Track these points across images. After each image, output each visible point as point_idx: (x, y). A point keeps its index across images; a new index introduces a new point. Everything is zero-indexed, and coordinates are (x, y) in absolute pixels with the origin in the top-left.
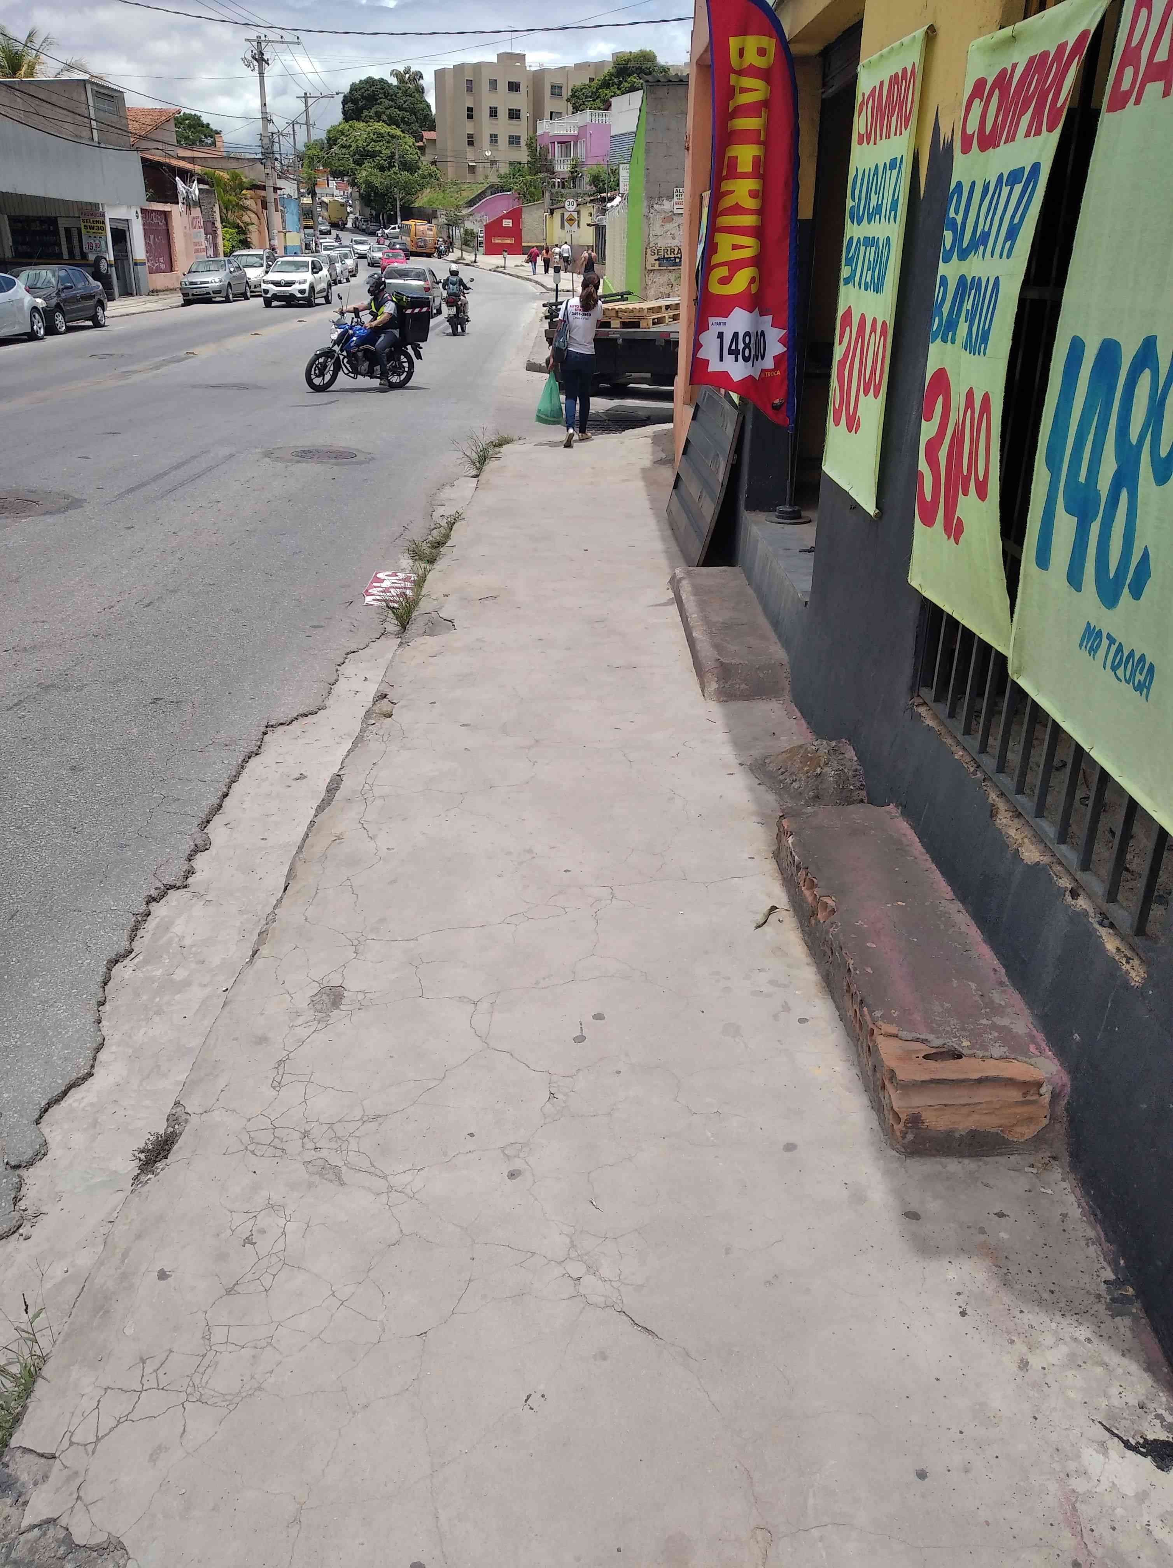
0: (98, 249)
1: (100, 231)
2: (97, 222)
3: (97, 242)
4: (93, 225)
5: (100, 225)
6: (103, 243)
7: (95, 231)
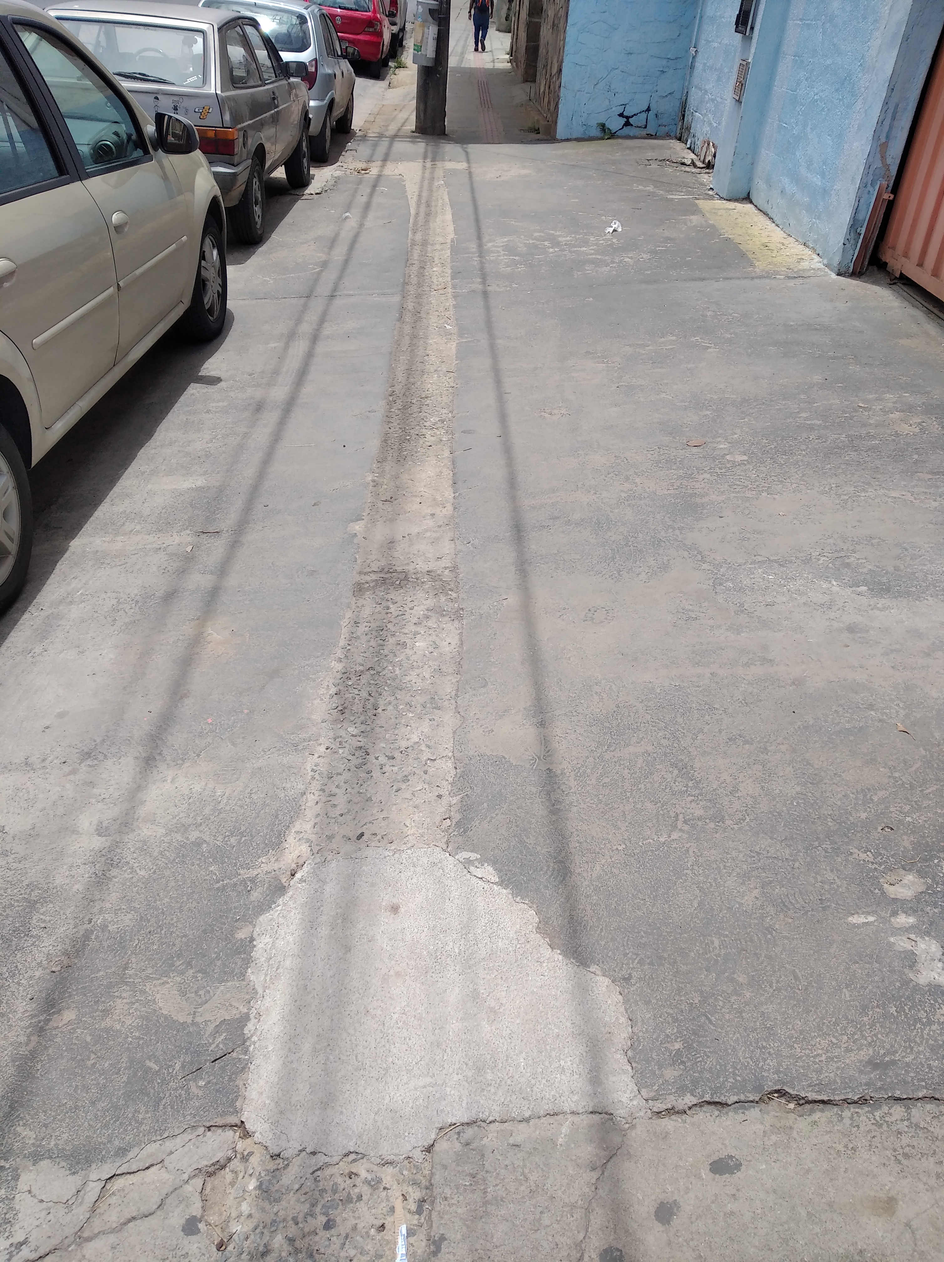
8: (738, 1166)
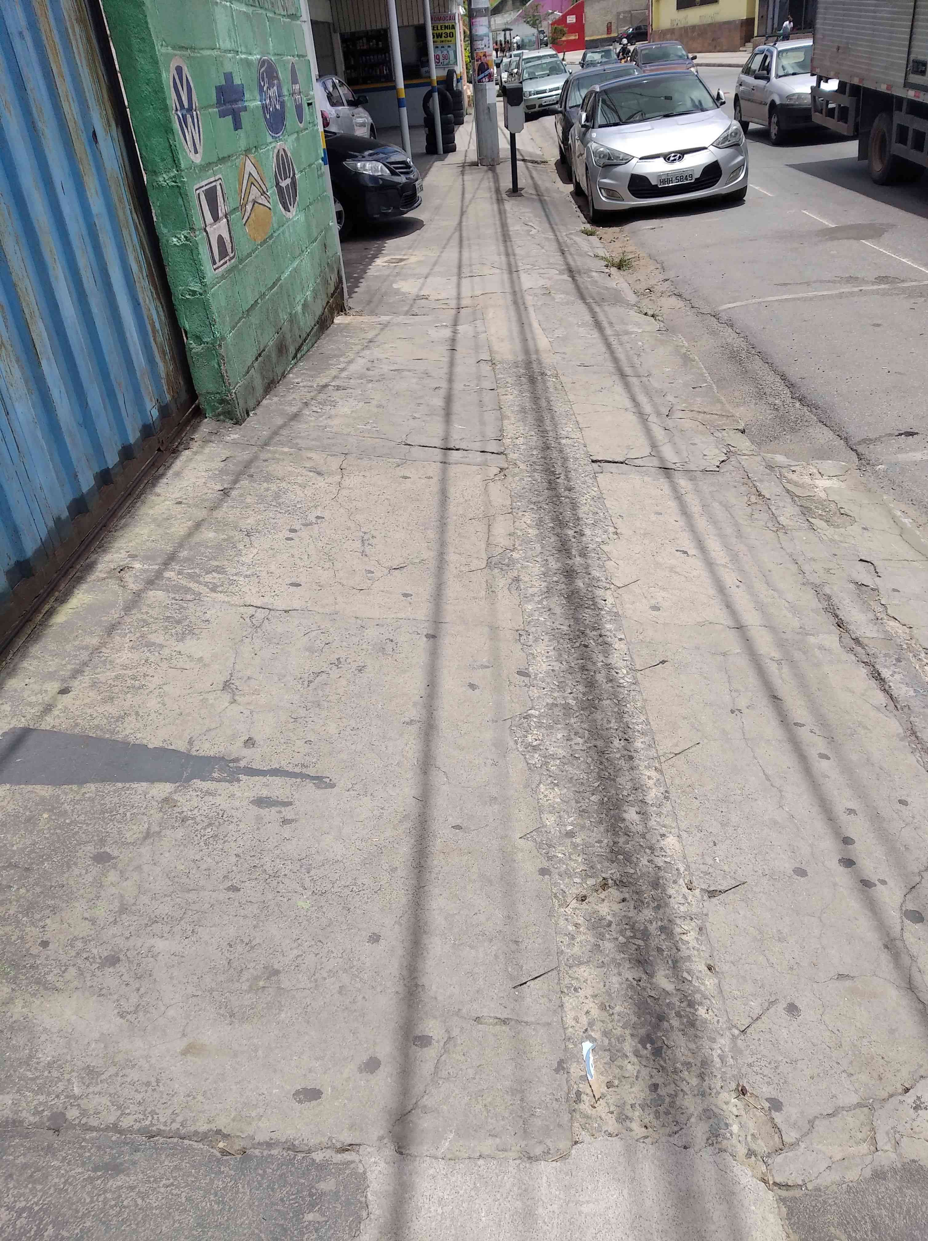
0: (446, 62)
1: (449, 39)
2: (446, 27)
3: (445, 52)
4: (440, 31)
5: (448, 31)
6: (451, 53)
7: (443, 39)
8: (297, 1093)
